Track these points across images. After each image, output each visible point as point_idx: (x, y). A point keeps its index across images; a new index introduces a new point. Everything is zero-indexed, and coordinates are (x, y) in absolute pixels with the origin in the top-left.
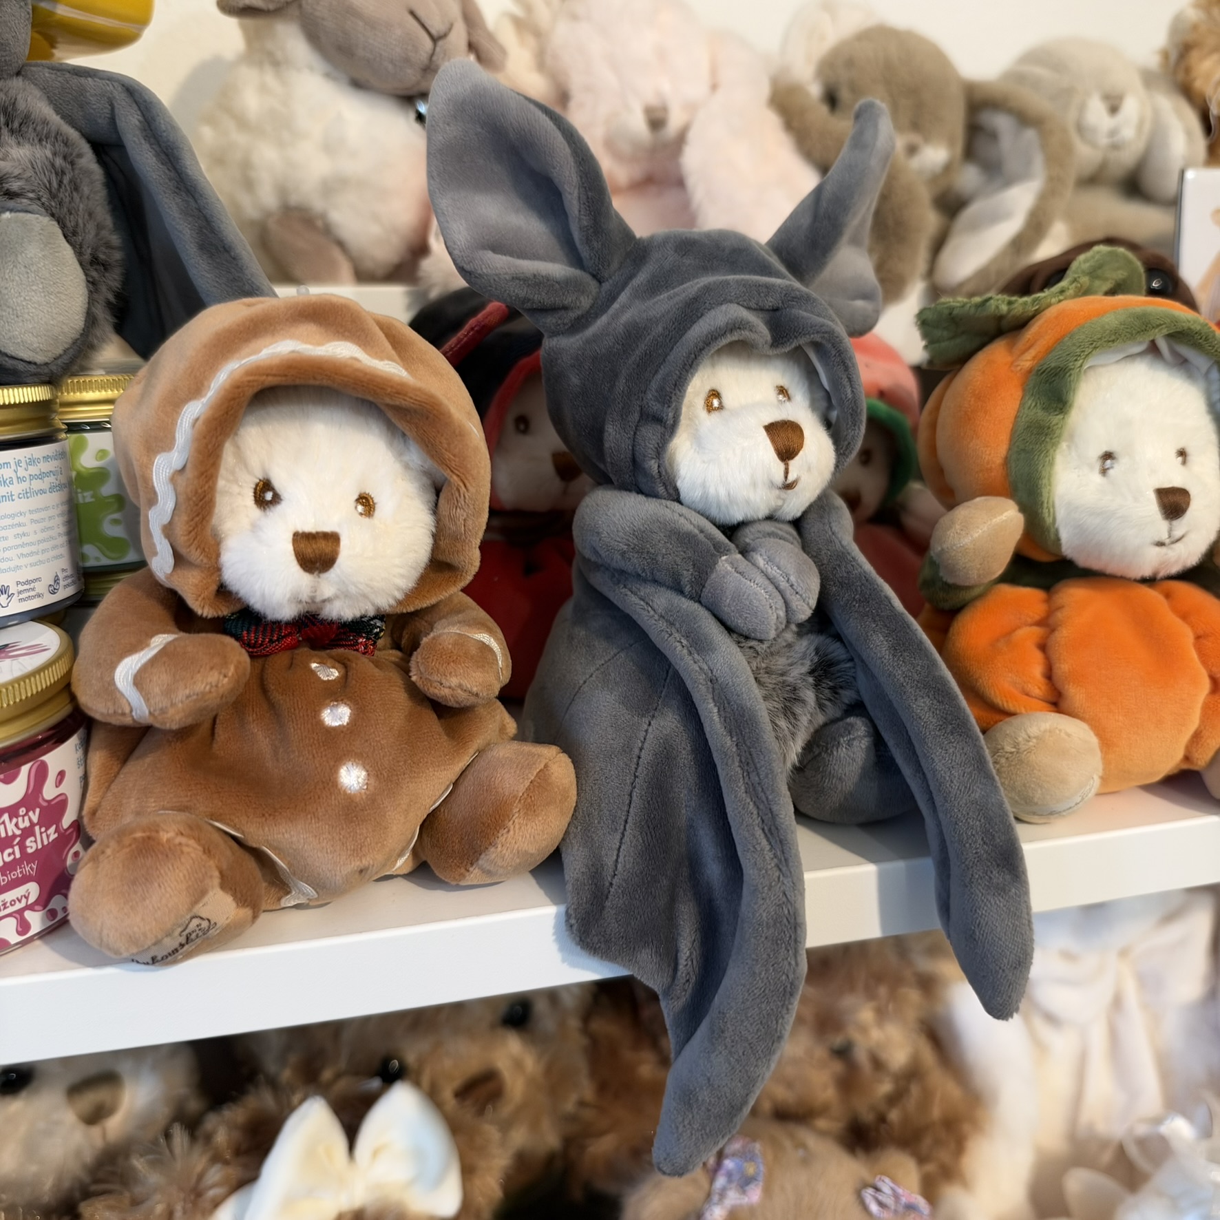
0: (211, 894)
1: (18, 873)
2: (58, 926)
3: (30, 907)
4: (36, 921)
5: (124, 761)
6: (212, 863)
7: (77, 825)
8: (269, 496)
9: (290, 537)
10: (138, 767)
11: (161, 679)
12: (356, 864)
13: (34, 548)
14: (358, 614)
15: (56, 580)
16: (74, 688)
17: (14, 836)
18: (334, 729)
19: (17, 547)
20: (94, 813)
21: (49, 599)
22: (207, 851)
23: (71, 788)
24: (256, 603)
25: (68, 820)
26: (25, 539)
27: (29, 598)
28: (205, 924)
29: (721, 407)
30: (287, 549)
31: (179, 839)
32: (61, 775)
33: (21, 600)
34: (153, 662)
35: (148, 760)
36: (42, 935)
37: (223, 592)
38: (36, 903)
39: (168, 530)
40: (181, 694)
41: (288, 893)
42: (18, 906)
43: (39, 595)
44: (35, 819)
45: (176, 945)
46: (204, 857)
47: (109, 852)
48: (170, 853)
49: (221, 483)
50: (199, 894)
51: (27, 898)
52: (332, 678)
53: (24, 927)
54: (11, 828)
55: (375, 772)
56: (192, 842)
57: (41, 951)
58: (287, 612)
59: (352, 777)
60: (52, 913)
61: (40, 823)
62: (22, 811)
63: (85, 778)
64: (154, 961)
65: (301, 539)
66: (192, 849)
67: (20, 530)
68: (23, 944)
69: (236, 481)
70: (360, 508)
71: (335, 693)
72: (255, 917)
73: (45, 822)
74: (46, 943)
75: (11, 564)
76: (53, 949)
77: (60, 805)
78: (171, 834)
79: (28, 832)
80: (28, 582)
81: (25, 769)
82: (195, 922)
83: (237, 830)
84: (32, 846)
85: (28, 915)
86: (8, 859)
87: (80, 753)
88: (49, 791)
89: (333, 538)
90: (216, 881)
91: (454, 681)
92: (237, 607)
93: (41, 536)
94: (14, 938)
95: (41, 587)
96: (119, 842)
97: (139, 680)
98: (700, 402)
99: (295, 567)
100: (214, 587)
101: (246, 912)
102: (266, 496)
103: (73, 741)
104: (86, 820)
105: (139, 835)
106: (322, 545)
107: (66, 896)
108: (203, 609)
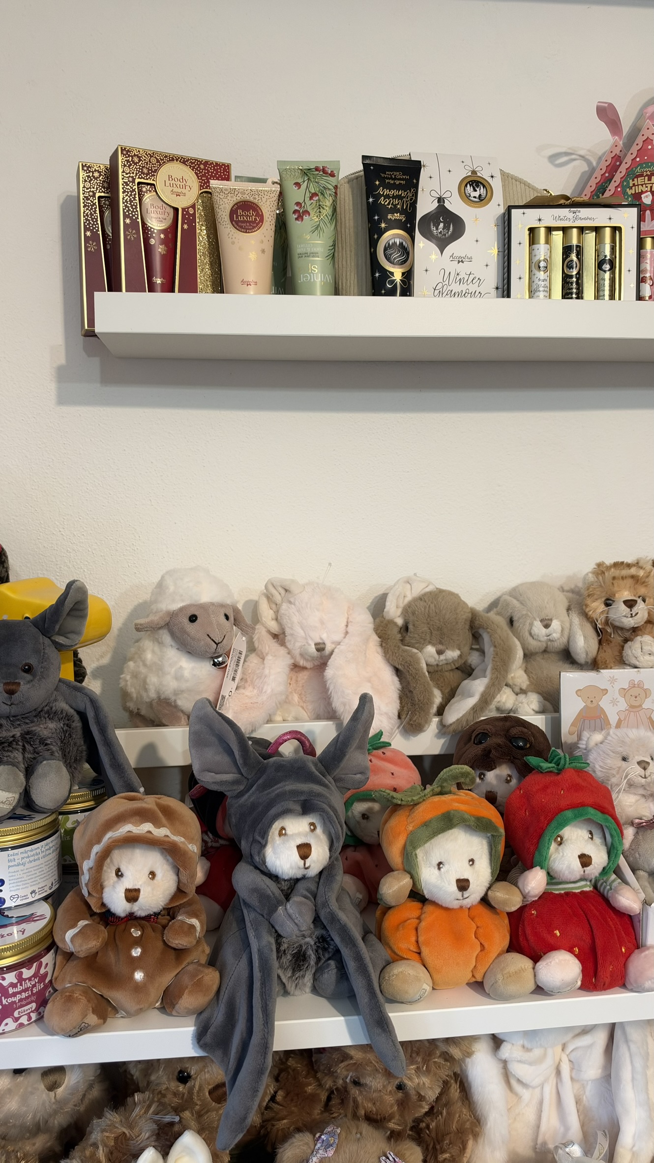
0: (89, 1015)
1: (30, 1000)
2: (40, 1018)
3: (32, 1012)
4: (34, 1016)
5: (68, 960)
6: (90, 1005)
7: (51, 981)
8: (120, 874)
9: (124, 891)
10: (72, 964)
11: (78, 941)
12: (138, 1007)
13: (45, 875)
14: (147, 914)
15: (52, 885)
16: (53, 934)
17: (30, 987)
18: (135, 957)
19: (39, 876)
20: (56, 979)
21: (49, 892)
22: (89, 1001)
23: (49, 969)
24: (112, 910)
25: (47, 981)
26: (42, 873)
27: (42, 893)
28: (86, 1025)
29: (285, 834)
30: (122, 895)
31: (80, 997)
32: (47, 964)
33: (39, 894)
34: (77, 934)
35: (75, 962)
36: (35, 1021)
37: (103, 905)
38: (35, 1010)
39: (87, 885)
40: (84, 947)
41: (118, 1013)
42: (29, 1011)
43: (45, 891)
44: (37, 981)
45: (77, 1032)
46: (87, 1003)
47: (58, 999)
48: (77, 1000)
49: (105, 868)
50: (85, 1016)
51: (32, 1008)
52: (138, 935)
53: (30, 1018)
54: (29, 985)
55: (147, 975)
56: (84, 998)
57: (35, 1028)
58: (122, 915)
59: (139, 976)
60: (40, 1013)
61: (38, 982)
62: (33, 979)
63: (55, 964)
64: (70, 1036)
65: (128, 891)
66: (84, 1000)
67: (41, 870)
68: (29, 1024)
69: (110, 868)
70: (150, 876)
71: (137, 942)
72: (104, 1022)
73: (39, 982)
74: (37, 1025)
75: (37, 882)
76: (39, 1027)
77: (46, 974)
78: (77, 995)
79: (34, 986)
80: (42, 887)
81: (35, 964)
82: (84, 1024)
83: (100, 992)
84: (35, 990)
85: (32, 1014)
86: (27, 995)
87: (54, 955)
88: (42, 971)
89: (138, 891)
90: (91, 1011)
91: (177, 942)
92: (107, 909)
93: (48, 870)
94: (26, 1023)
95: (46, 888)
96: (61, 996)
97: (72, 940)
98: (277, 832)
99: (125, 901)
100: (101, 903)
101: (101, 1021)
102: (119, 874)
103: (52, 951)
104: (53, 981)
105: (68, 994)
106: (134, 894)
107: (45, 1007)
108: (96, 909)
